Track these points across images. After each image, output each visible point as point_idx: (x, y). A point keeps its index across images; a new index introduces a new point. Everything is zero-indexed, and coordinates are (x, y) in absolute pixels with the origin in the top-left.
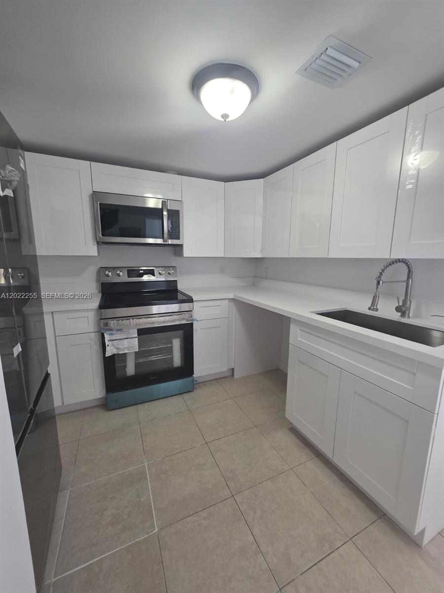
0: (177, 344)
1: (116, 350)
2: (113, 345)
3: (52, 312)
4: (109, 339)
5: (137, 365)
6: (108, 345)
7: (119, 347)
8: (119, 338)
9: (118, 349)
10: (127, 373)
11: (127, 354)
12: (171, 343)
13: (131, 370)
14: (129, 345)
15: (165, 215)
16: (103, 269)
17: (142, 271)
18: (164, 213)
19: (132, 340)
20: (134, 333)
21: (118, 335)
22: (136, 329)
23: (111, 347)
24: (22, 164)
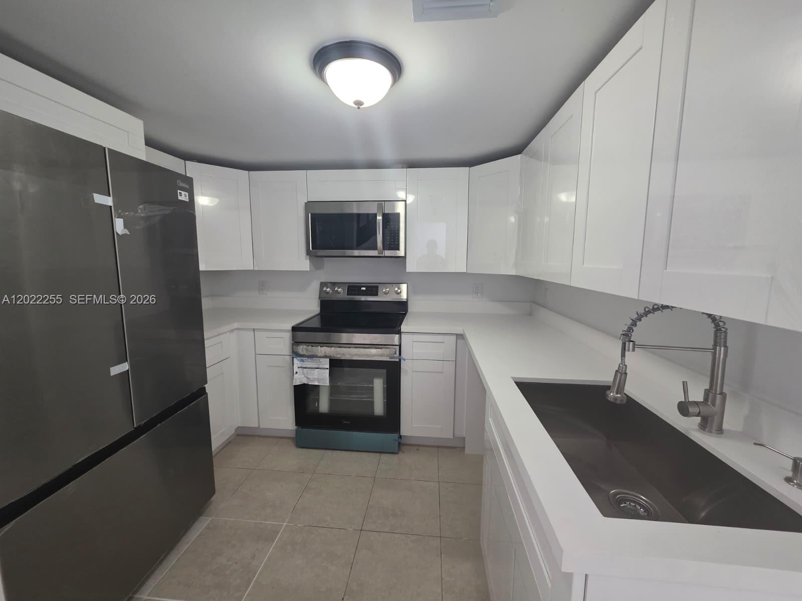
0: (379, 385)
1: (306, 380)
2: (303, 374)
3: (254, 329)
4: (300, 365)
5: (332, 402)
6: (297, 373)
7: (309, 377)
8: (309, 366)
9: (308, 378)
10: (320, 409)
11: (320, 387)
12: (372, 382)
13: (324, 405)
14: (320, 376)
15: (379, 220)
16: (323, 285)
17: (364, 289)
18: (378, 218)
19: (323, 371)
20: (326, 363)
21: (309, 363)
22: (328, 359)
23: (300, 375)
24: (183, 197)
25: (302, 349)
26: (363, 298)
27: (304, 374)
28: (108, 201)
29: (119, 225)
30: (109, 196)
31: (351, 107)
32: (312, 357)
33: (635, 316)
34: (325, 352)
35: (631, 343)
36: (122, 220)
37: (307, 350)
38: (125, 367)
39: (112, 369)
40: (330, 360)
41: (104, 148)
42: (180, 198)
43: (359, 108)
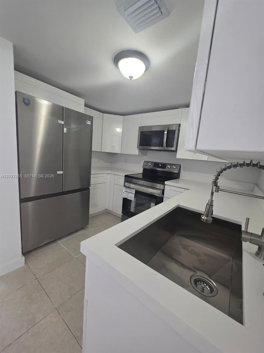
3: (115, 174)
4: (125, 190)
7: (128, 196)
10: (131, 210)
11: (131, 201)
14: (131, 196)
15: (165, 133)
16: (145, 162)
17: (160, 165)
18: (165, 132)
19: (133, 194)
20: (134, 191)
21: (128, 190)
22: (135, 190)
23: (125, 194)
24: (89, 123)
25: (127, 184)
26: (158, 169)
27: (126, 194)
28: (63, 123)
29: (65, 130)
30: (63, 121)
31: (128, 79)
32: (129, 188)
33: (219, 170)
34: (133, 187)
35: (217, 187)
36: (66, 129)
37: (128, 185)
38: (61, 172)
39: (58, 172)
40: (136, 190)
41: (63, 107)
42: (87, 123)
43: (131, 79)
